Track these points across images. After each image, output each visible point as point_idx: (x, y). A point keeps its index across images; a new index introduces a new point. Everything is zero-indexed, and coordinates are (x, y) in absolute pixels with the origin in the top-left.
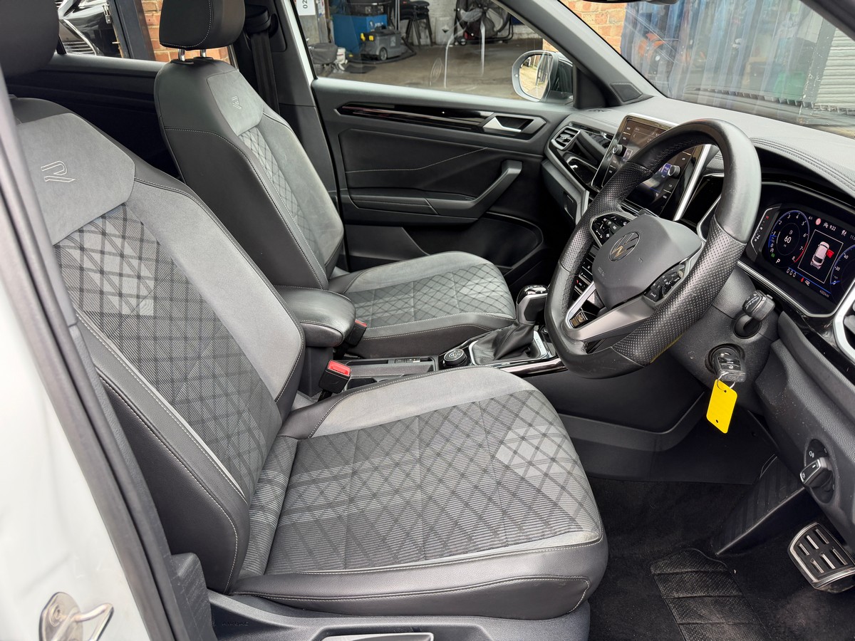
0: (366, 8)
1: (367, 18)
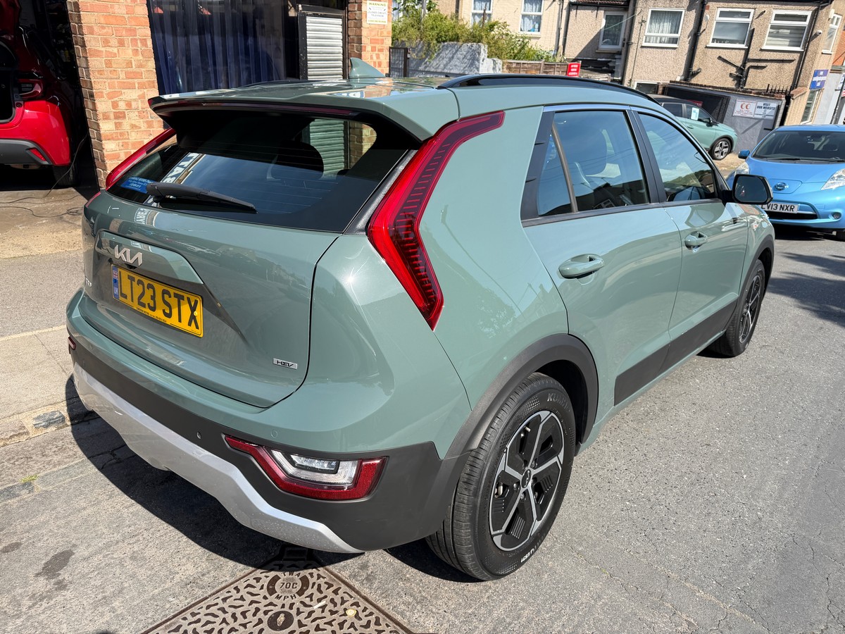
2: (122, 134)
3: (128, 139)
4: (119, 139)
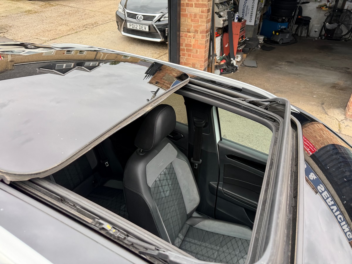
0: (279, 19)
1: (279, 24)
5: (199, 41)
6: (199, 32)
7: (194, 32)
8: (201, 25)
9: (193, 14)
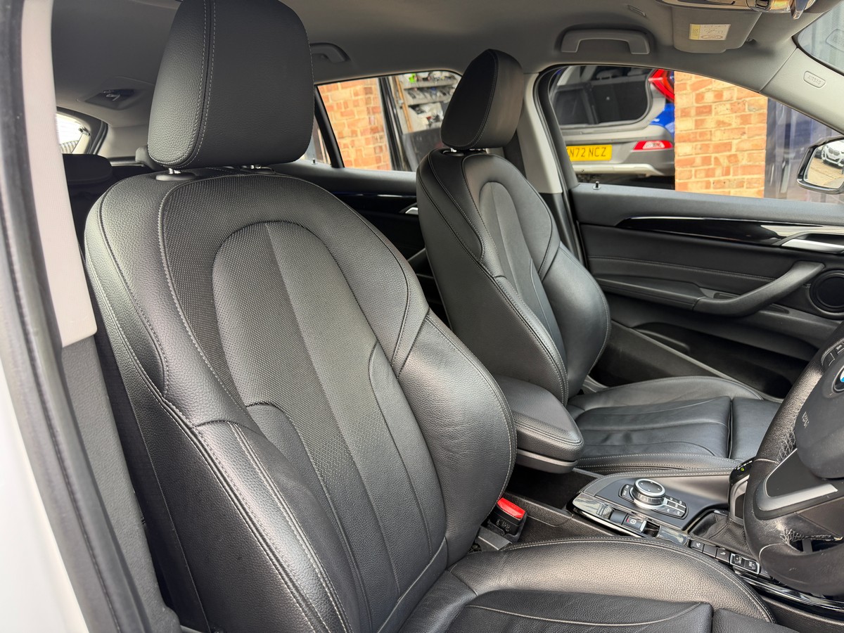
2: (702, 134)
3: (711, 140)
4: (696, 141)
5: (363, 149)
6: (359, 133)
7: (350, 135)
8: (359, 120)
9: (342, 101)
